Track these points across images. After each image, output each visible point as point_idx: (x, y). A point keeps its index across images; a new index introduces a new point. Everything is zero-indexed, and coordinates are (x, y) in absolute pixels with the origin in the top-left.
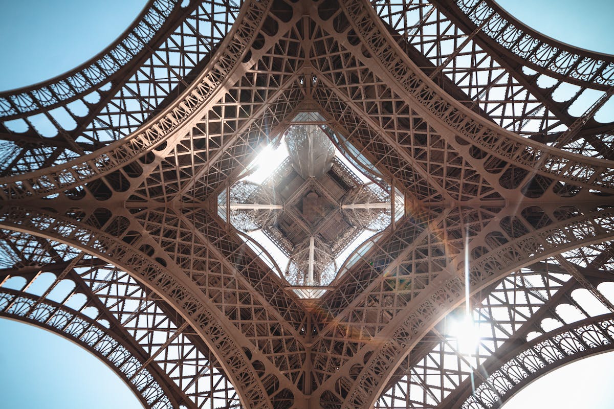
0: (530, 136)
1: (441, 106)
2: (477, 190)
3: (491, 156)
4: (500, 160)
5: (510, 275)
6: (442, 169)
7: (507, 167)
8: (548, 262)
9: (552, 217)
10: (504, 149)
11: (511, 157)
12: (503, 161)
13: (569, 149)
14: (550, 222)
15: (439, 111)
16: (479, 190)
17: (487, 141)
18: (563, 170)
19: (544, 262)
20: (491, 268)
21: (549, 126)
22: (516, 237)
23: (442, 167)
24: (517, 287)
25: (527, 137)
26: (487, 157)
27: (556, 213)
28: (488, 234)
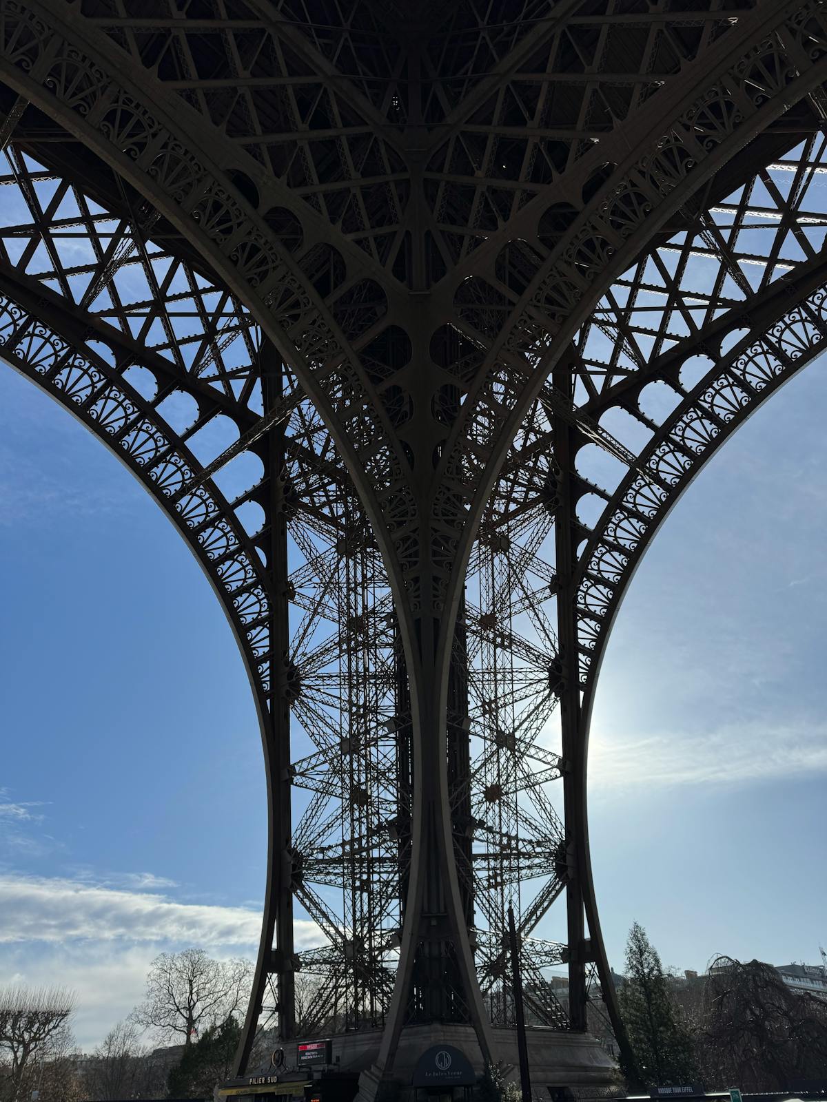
0: (577, 343)
1: (716, 123)
2: (453, 222)
3: (542, 258)
4: (529, 281)
5: (238, 303)
6: (521, 122)
7: (510, 295)
8: (285, 378)
9: (386, 385)
10: (556, 288)
11: (535, 302)
12: (524, 288)
13: (534, 410)
14: (376, 380)
15: (703, 115)
16: (455, 229)
17: (584, 249)
18: (490, 398)
19: (284, 370)
20: (246, 262)
21: (592, 377)
22: (335, 316)
23: (530, 123)
24: (210, 318)
25: (576, 337)
26: (543, 250)
27: (396, 390)
28: (337, 253)
